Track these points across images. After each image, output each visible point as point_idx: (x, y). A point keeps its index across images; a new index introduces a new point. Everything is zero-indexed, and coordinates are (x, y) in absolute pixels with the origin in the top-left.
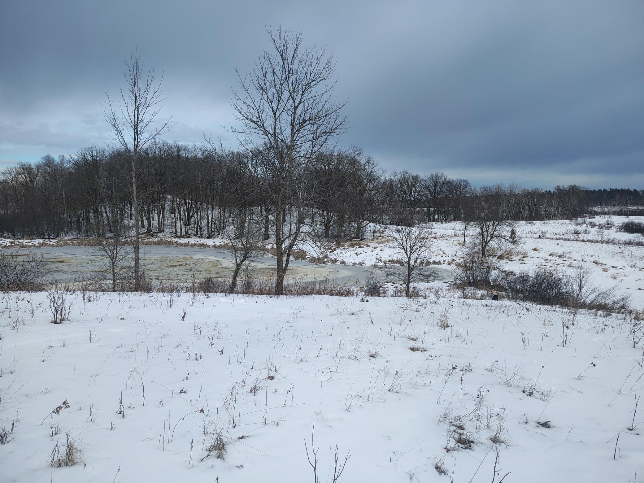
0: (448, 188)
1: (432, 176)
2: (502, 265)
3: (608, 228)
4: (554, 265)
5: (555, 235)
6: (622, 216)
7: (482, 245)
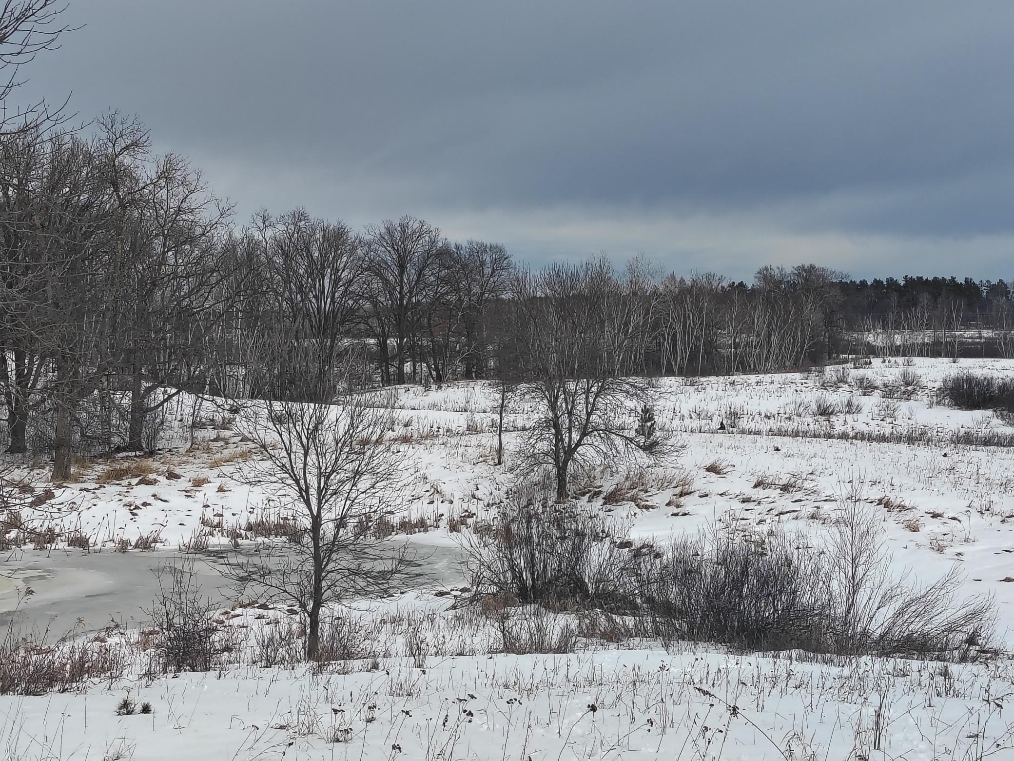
0: (444, 272)
1: (390, 231)
2: (619, 526)
3: (908, 396)
4: (769, 516)
5: (766, 420)
6: (940, 359)
7: (557, 459)
